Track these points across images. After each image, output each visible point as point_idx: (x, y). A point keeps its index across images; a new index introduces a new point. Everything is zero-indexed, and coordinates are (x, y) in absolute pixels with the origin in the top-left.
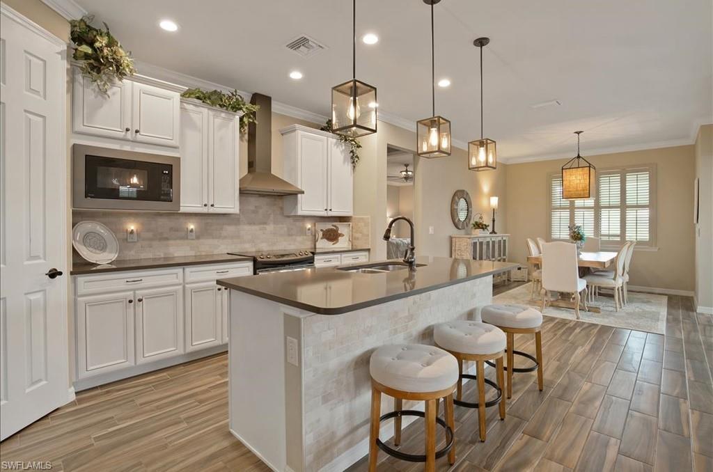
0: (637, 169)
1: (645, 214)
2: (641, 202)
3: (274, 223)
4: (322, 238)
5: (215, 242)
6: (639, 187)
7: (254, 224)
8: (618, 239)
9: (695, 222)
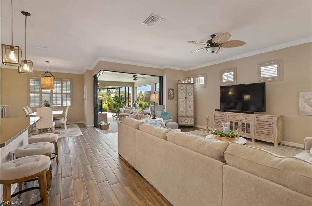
0: (67, 80)
1: (69, 96)
2: (68, 92)
6: (67, 86)
8: (60, 105)
9: (85, 99)
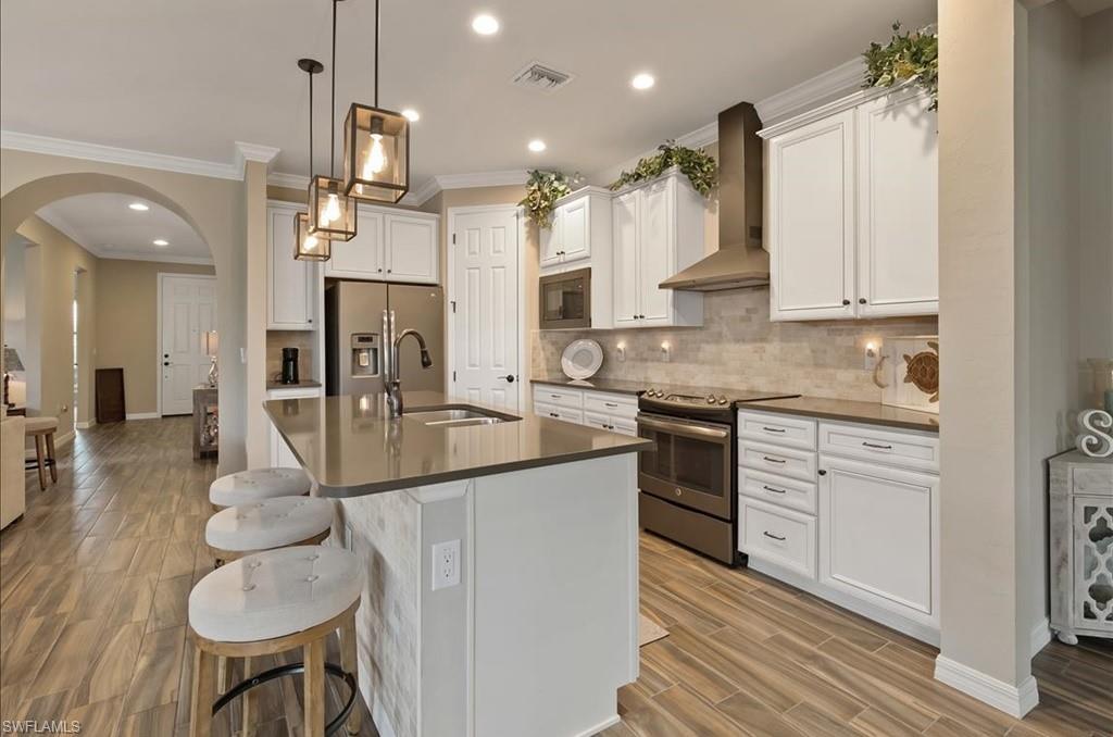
3: (782, 340)
4: (906, 381)
5: (692, 367)
7: (744, 341)
